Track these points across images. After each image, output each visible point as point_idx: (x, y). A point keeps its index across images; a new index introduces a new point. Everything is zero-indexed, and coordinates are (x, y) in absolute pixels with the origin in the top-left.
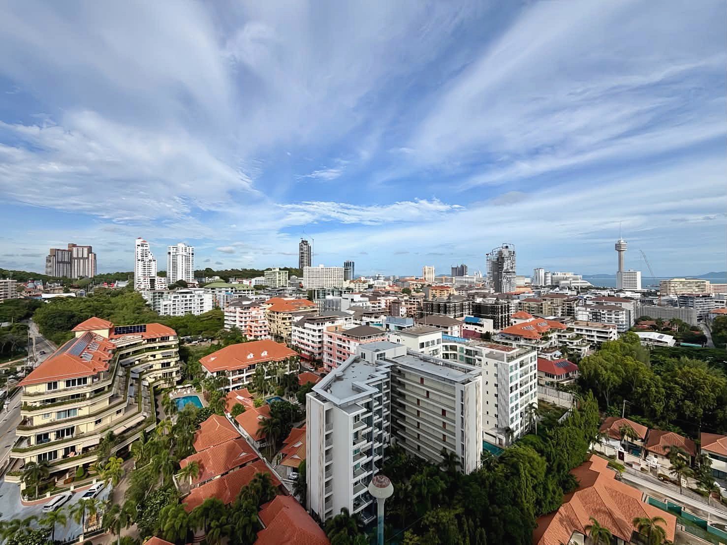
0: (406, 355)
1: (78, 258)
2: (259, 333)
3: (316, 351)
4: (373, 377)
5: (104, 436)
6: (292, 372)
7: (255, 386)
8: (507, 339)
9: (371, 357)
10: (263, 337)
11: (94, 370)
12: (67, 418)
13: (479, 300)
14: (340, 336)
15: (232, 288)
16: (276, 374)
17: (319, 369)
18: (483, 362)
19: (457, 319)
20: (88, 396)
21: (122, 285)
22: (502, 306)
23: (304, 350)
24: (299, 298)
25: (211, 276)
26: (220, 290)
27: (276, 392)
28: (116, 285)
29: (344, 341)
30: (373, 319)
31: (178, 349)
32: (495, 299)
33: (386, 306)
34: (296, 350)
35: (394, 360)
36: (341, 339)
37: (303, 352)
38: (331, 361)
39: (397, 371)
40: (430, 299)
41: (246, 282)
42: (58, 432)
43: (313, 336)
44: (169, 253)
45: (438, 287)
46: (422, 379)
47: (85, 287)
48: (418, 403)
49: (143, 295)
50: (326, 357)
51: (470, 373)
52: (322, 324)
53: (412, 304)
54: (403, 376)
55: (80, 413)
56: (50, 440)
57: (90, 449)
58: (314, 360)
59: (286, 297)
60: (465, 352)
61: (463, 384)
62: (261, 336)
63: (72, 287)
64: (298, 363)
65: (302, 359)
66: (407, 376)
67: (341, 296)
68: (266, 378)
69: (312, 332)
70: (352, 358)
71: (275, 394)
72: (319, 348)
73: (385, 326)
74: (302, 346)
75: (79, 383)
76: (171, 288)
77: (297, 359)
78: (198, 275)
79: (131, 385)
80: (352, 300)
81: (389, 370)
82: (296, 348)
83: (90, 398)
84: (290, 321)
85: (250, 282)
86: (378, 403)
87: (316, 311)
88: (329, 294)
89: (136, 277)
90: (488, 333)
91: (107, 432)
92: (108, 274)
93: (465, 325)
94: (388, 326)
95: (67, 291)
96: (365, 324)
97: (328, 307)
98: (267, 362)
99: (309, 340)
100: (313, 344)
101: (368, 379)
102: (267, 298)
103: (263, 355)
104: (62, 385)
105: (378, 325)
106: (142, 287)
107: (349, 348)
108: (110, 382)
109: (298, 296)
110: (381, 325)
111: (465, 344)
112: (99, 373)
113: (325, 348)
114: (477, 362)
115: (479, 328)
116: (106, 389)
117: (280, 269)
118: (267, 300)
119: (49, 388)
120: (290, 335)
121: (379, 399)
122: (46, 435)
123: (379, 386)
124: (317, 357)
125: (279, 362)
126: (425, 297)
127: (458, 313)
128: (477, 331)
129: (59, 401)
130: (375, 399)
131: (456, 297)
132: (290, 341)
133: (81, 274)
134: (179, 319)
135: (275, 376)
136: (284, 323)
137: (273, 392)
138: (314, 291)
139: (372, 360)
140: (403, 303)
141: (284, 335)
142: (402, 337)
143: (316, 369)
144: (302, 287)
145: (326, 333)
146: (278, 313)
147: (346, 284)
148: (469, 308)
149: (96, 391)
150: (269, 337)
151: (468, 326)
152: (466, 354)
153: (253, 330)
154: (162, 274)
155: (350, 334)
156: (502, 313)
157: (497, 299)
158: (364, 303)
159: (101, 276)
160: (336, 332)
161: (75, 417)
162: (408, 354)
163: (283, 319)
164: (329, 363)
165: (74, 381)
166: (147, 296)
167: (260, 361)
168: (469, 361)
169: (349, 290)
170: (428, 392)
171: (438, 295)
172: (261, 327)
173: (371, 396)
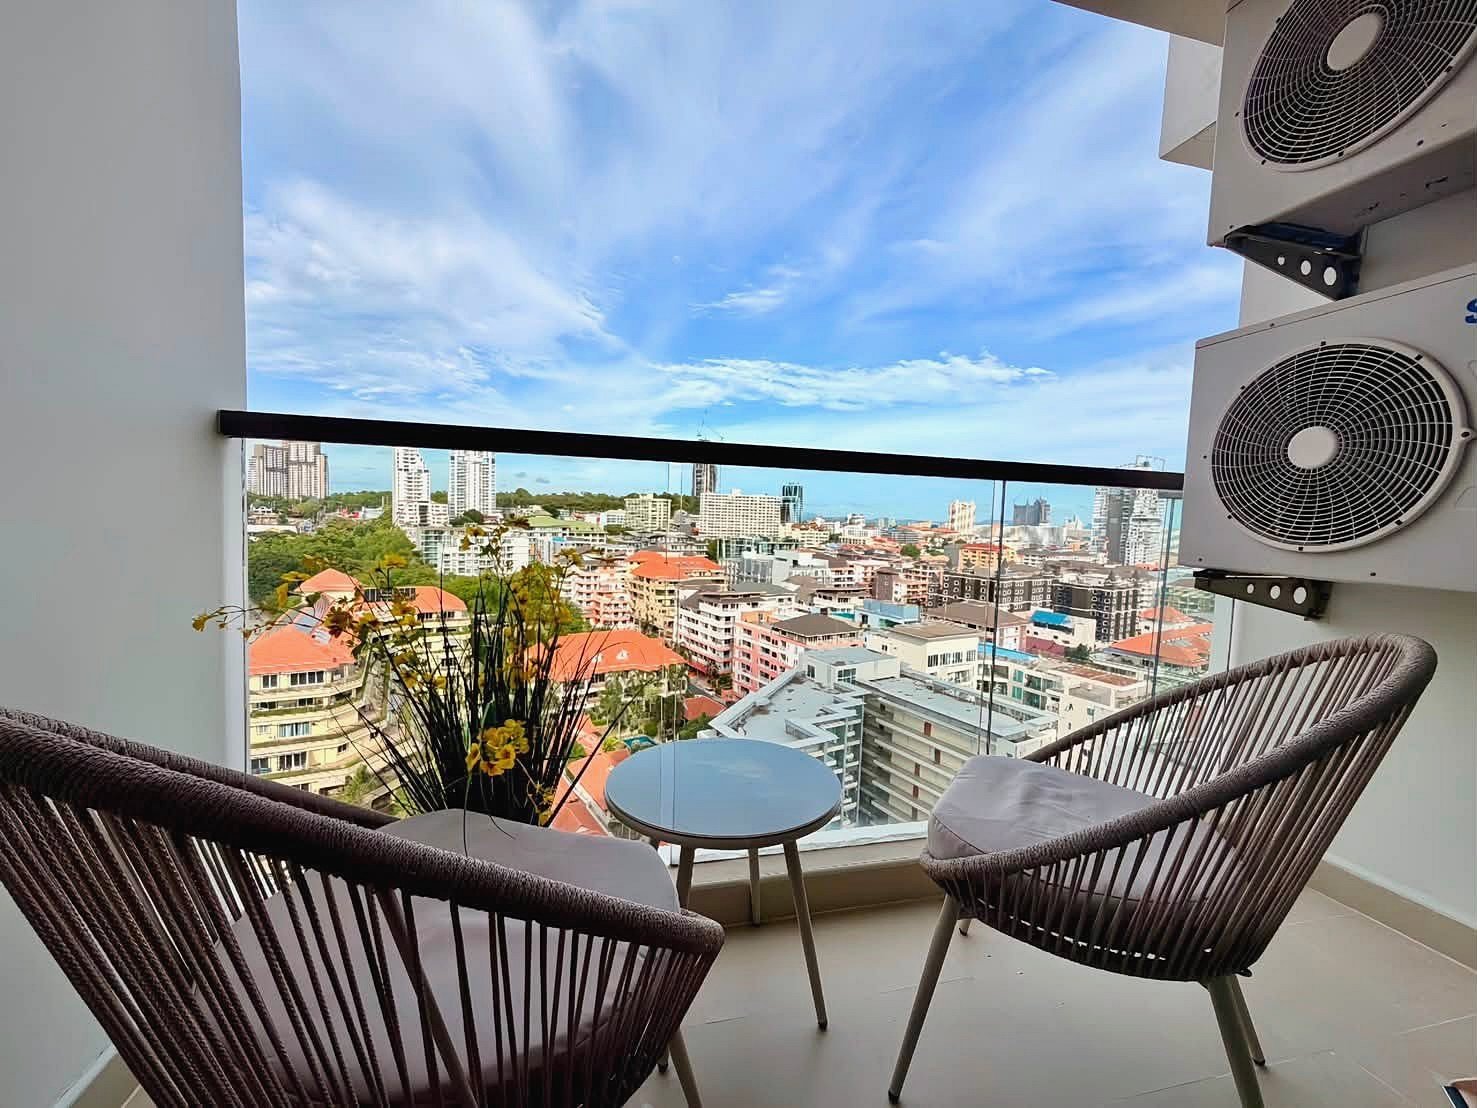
0: (897, 676)
1: (299, 463)
2: (613, 617)
3: (720, 658)
4: (827, 713)
5: (353, 772)
6: (672, 693)
7: (604, 714)
8: (1124, 661)
9: (826, 675)
10: (620, 624)
11: (335, 660)
12: (295, 737)
13: (1068, 577)
14: (768, 631)
15: (564, 529)
16: (642, 696)
17: (725, 692)
18: (1063, 704)
19: (1015, 613)
20: (325, 703)
21: (371, 514)
22: (1120, 594)
23: (696, 654)
24: (691, 553)
25: (525, 504)
26: (543, 531)
27: (641, 727)
28: (361, 513)
29: (775, 643)
30: (834, 603)
31: (469, 636)
32: (1107, 576)
33: (865, 580)
34: (682, 654)
35: (873, 685)
36: (768, 639)
37: (693, 657)
38: (748, 679)
39: (879, 706)
40: (960, 568)
41: (590, 518)
42: (282, 758)
43: (715, 628)
44: (453, 458)
45: (980, 545)
46: (928, 726)
47: (312, 515)
48: (917, 773)
49: (408, 535)
50: (737, 670)
51: (1031, 721)
52: (733, 606)
53: (919, 578)
54: (890, 717)
55: (315, 731)
56: (270, 770)
57: (331, 792)
58: (715, 675)
59: (666, 551)
60: (1025, 681)
61: (1014, 741)
62: (616, 622)
63: (290, 514)
64: (684, 678)
65: (693, 670)
66: (897, 717)
67: (773, 553)
68: (623, 700)
69: (713, 622)
70: (788, 675)
71: (640, 732)
72: (726, 653)
73: (859, 619)
74: (693, 647)
75: (312, 680)
76: (455, 523)
77: (683, 670)
78: (503, 502)
79: (393, 692)
80: (795, 563)
81: (860, 702)
82: (682, 650)
83: (329, 708)
84: (671, 597)
85: (598, 520)
86: (834, 762)
87: (723, 581)
88: (749, 549)
89: (395, 501)
90: (1081, 648)
91: (357, 766)
92: (349, 494)
93: (1031, 628)
94: (865, 618)
95: (283, 522)
96: (819, 612)
97: (745, 574)
98: (627, 672)
99: (706, 637)
100: (713, 645)
101: (818, 715)
102: (630, 552)
103: (619, 657)
104: (284, 681)
105: (845, 615)
106: (407, 519)
107: (784, 657)
108: (359, 684)
109: (688, 549)
110: (852, 616)
111: (1026, 664)
112: (342, 665)
113: (737, 653)
114: (1050, 702)
115: (1062, 636)
116: (353, 695)
117: (655, 496)
118: (628, 553)
119: (266, 684)
120: (671, 623)
121: (838, 755)
122: (264, 761)
123: (838, 731)
124: (721, 670)
125: (649, 674)
126: (949, 564)
127: (1018, 603)
128: (1059, 642)
129: (280, 707)
130: (830, 754)
131: (1015, 568)
132: (669, 635)
133: (305, 493)
134: (469, 581)
135: (639, 698)
136: (660, 601)
137: (637, 728)
138: (721, 541)
139: (829, 681)
140: (902, 576)
141: (659, 624)
142: (892, 642)
143: (718, 693)
144: (697, 533)
145: (739, 625)
146: (648, 580)
147: (785, 531)
148: (1045, 593)
149: (339, 696)
150: (632, 625)
151: (1037, 629)
152: (1028, 685)
153: (602, 609)
154: (439, 498)
155: (787, 629)
156: (1119, 608)
157: (1111, 577)
158: (819, 570)
159: (338, 497)
160: (760, 624)
161: (306, 736)
162: (902, 676)
163: (659, 592)
164: (744, 682)
165: (302, 675)
166: (415, 537)
167: (613, 668)
168: (1032, 700)
169: (789, 542)
170: (937, 752)
171: (977, 563)
172: (616, 605)
173: (821, 746)
